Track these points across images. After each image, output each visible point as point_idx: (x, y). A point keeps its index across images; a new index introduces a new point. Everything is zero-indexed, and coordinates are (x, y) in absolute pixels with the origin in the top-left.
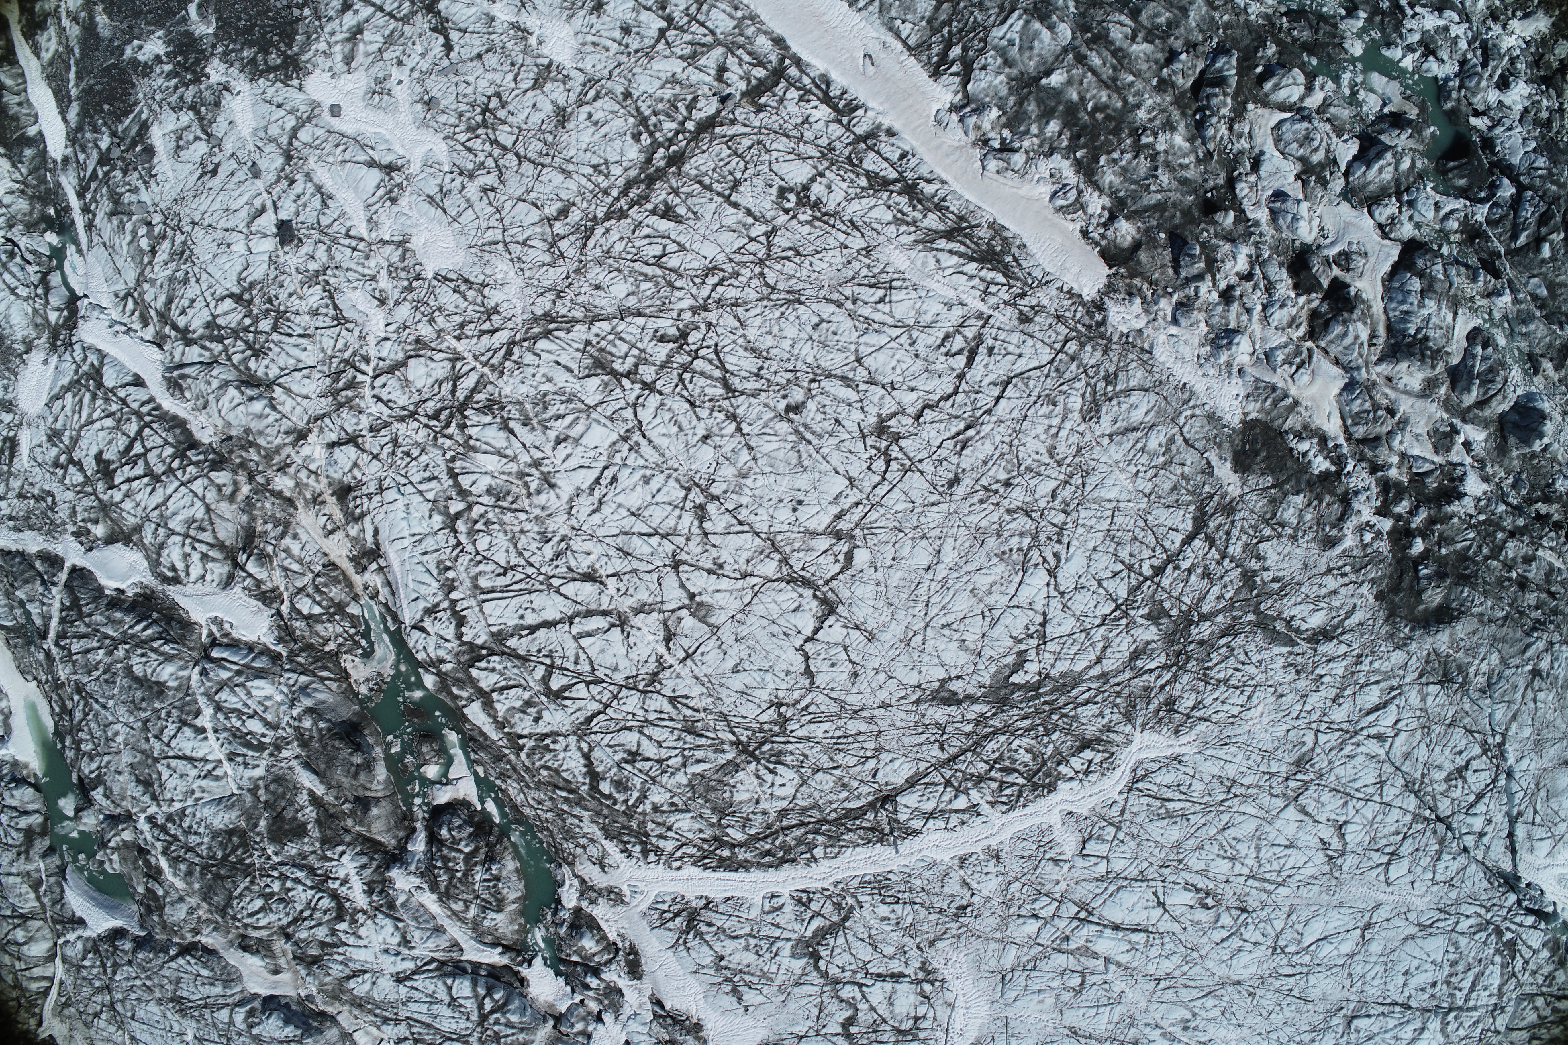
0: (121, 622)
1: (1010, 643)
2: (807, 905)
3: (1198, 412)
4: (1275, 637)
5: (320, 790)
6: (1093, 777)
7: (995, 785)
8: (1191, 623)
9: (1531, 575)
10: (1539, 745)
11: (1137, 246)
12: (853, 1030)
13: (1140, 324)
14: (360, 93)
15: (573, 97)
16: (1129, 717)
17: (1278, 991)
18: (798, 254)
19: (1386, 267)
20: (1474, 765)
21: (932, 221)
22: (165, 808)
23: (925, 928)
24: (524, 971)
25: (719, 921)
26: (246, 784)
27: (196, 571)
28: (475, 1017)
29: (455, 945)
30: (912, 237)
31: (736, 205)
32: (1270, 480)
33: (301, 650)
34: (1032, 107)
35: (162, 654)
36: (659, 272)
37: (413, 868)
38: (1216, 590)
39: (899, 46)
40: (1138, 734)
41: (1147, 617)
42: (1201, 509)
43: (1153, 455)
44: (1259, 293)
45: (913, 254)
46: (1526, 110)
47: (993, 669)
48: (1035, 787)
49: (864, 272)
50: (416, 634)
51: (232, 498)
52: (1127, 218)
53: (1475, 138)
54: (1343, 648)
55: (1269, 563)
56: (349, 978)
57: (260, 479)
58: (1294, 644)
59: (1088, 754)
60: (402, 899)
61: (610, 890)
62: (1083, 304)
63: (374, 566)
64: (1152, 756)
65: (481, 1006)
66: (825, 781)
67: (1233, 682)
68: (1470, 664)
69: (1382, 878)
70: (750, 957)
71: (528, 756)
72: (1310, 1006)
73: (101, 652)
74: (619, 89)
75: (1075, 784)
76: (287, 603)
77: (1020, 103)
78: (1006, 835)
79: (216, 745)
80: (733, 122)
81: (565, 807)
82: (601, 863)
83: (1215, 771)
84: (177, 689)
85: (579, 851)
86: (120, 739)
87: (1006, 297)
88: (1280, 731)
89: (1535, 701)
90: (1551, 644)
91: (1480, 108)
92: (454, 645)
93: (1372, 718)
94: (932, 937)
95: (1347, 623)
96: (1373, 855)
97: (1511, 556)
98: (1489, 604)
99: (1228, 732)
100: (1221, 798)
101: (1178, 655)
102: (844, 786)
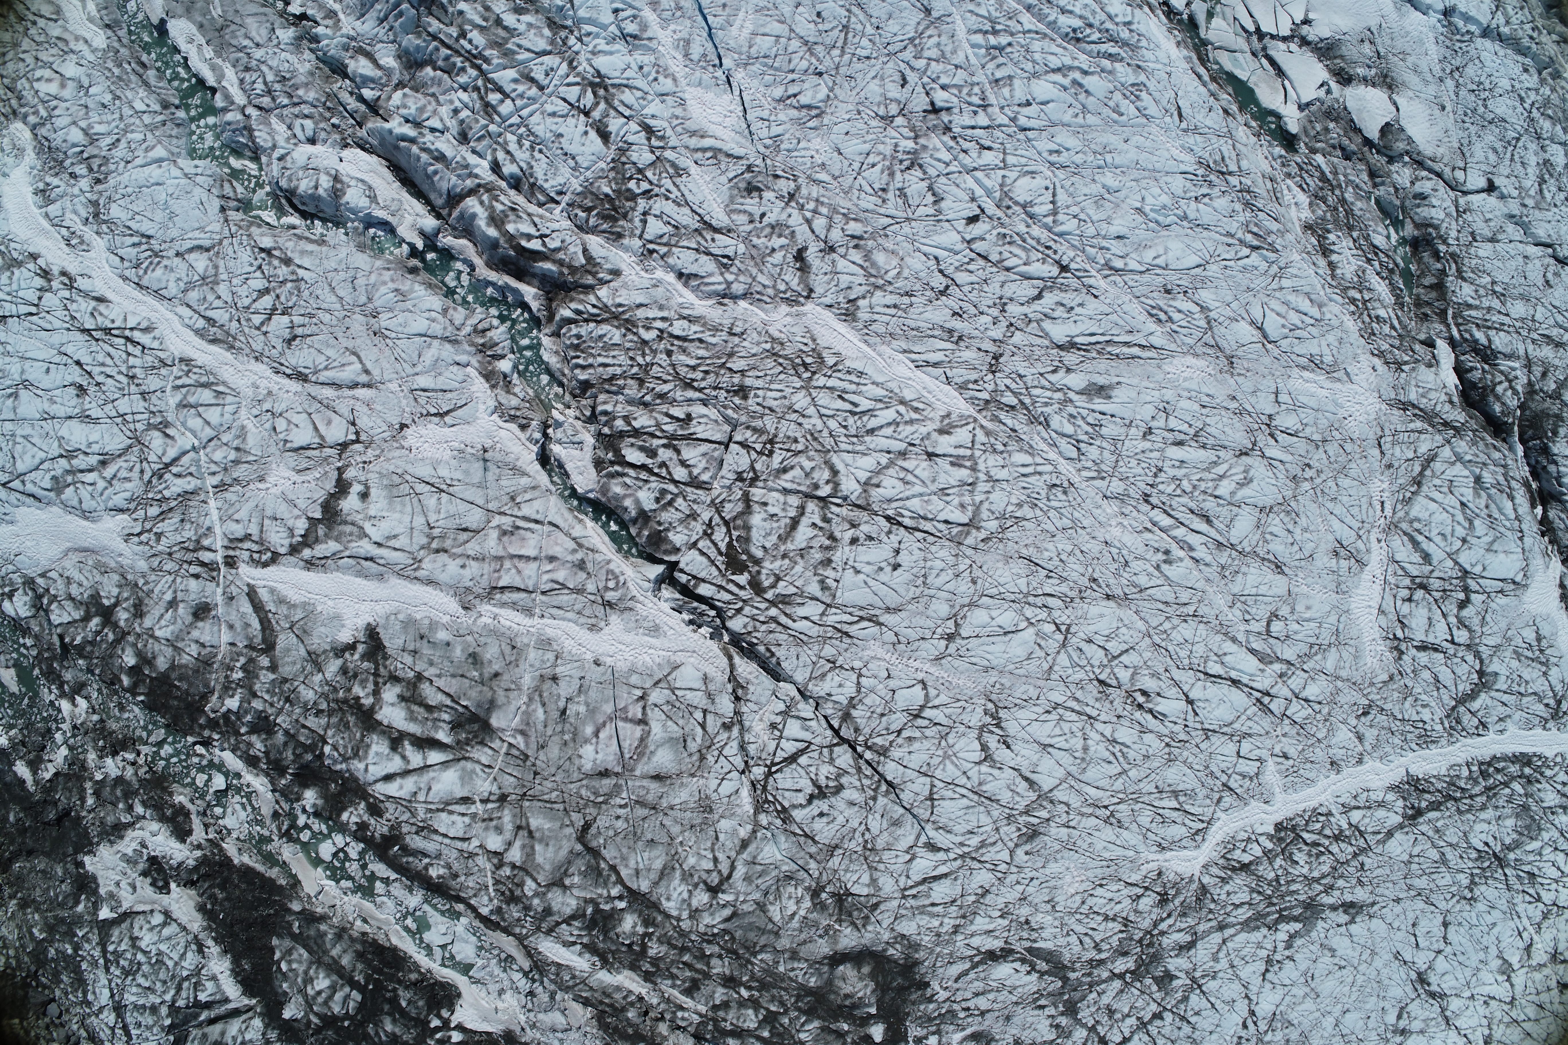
1: (1296, 957)
2: (1480, 723)
4: (1050, 956)
6: (1243, 835)
8: (1132, 972)
9: (720, 990)
10: (706, 806)
12: (1462, 596)
16: (1205, 892)
17: (1065, 579)
20: (801, 799)
23: (1396, 695)
38: (1105, 1000)
40: (1197, 874)
41: (1173, 978)
47: (1314, 934)
48: (1294, 829)
54: (976, 942)
55: (1048, 1022)
58: (1029, 950)
59: (1246, 858)
64: (1185, 853)
67: (1100, 918)
69: (932, 692)
72: (1025, 552)
75: (1260, 831)
78: (1322, 783)
83: (1125, 834)
88: (1053, 868)
89: (715, 860)
90: (691, 917)
93: (943, 870)
94: (1391, 686)
95: (968, 965)
96: (945, 721)
97: (750, 1012)
98: (781, 969)
99: (1107, 871)
100: (1121, 807)
101: (1151, 945)
102: (1437, 831)
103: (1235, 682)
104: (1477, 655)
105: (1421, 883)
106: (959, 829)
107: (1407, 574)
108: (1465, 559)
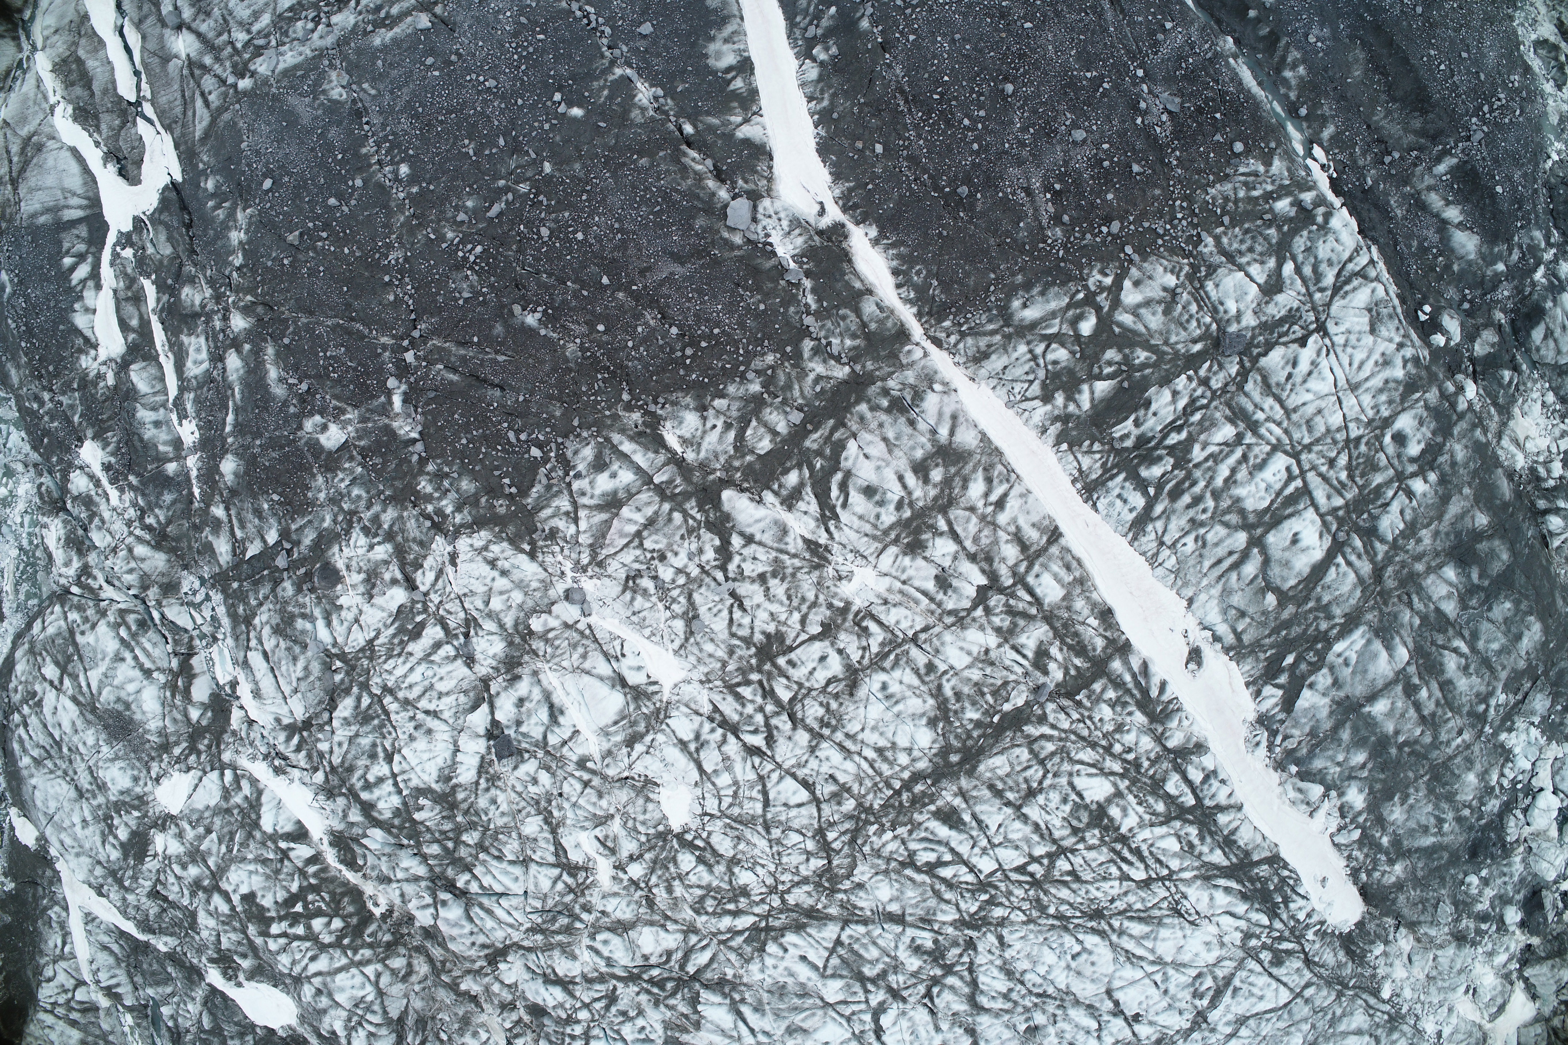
15: (868, 657)
18: (1078, 879)
21: (1218, 857)
30: (1195, 873)
31: (1025, 818)
34: (1345, 734)
36: (927, 879)
49: (1139, 906)
51: (405, 980)
74: (923, 660)
77: (1336, 728)
80: (1042, 719)
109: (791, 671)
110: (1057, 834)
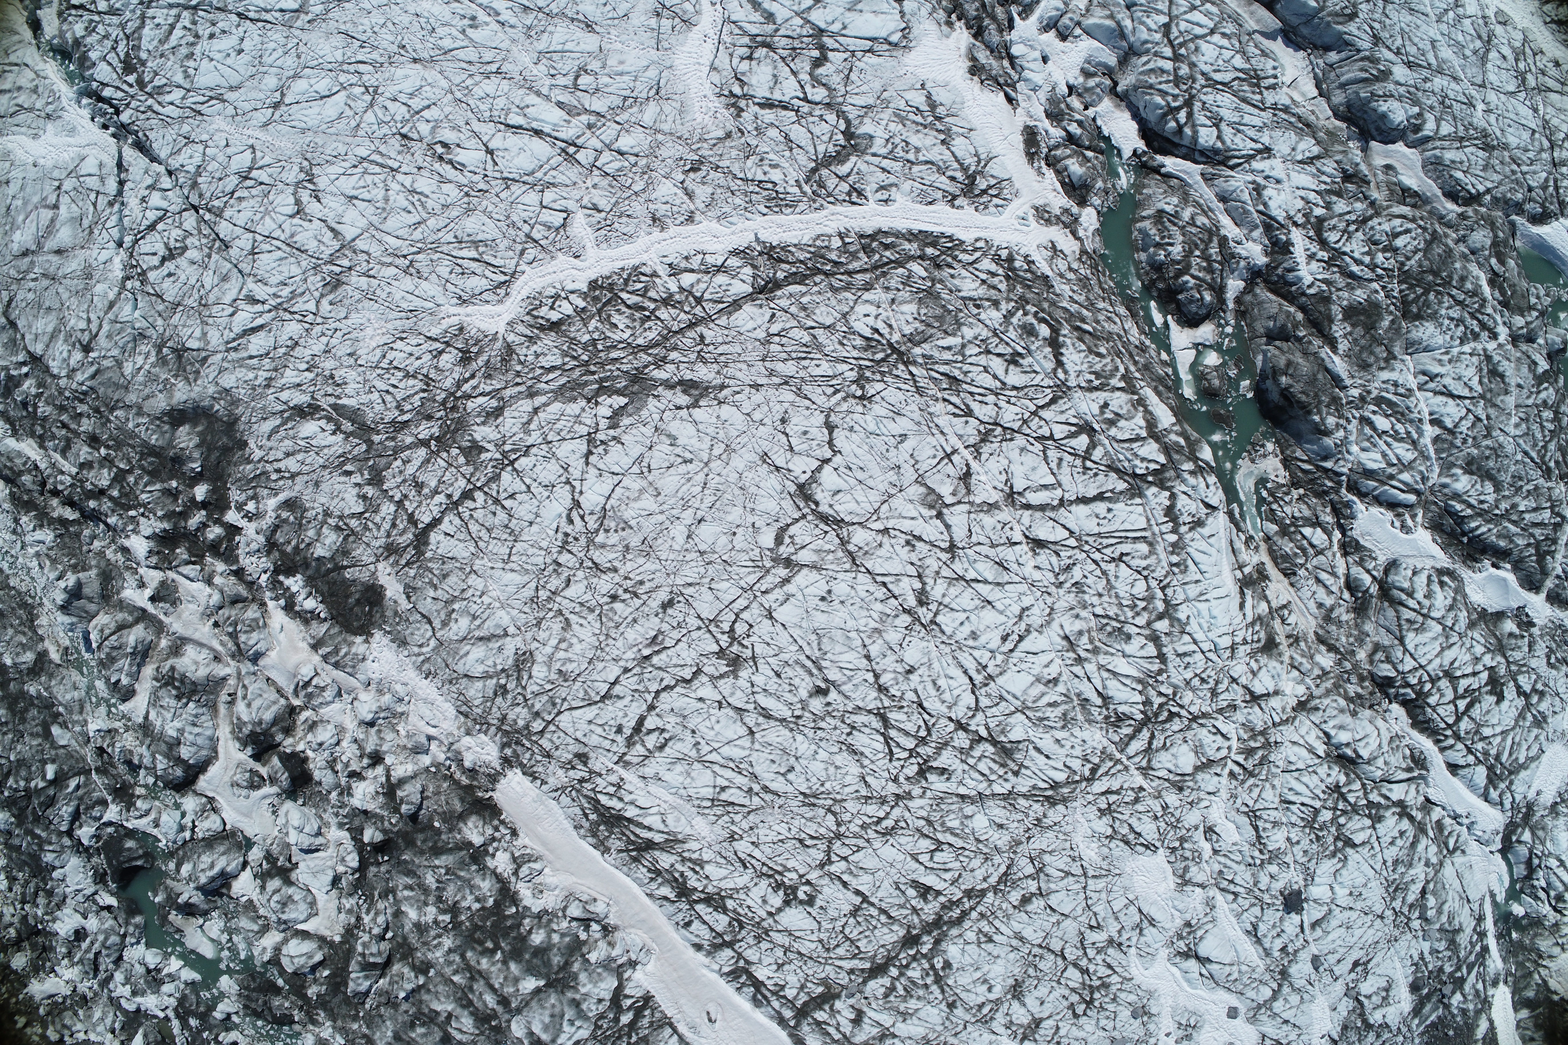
0: (1499, 536)
1: (625, 438)
2: (853, 188)
3: (416, 650)
4: (354, 415)
5: (1325, 352)
6: (551, 291)
7: (652, 294)
8: (438, 439)
9: (86, 449)
10: (87, 274)
11: (462, 817)
12: (816, 53)
13: (467, 740)
14: (1207, 1027)
15: (1004, 1008)
16: (509, 349)
17: (374, 48)
18: (801, 841)
19: (213, 770)
20: (156, 261)
21: (665, 860)
22: (1479, 347)
23: (734, 153)
24: (1141, 145)
25: (943, 182)
26: (1397, 365)
27: (1421, 581)
28: (1197, 105)
29: (1208, 179)
30: (686, 846)
32: (348, 574)
33: (1326, 493)
34: (556, 960)
35: (1464, 502)
36: (940, 836)
37: (1242, 263)
38: (410, 469)
39: (682, 1028)
40: (502, 331)
41: (482, 450)
42: (420, 553)
43: (466, 612)
44: (344, 759)
45: (688, 830)
46: (59, 907)
47: (644, 413)
48: (611, 287)
49: (738, 818)
50: (1214, 502)
51: (1377, 647)
52: (470, 844)
53: (113, 886)
54: (285, 396)
55: (355, 491)
56: (1318, 157)
57: (1348, 666)
58: (335, 407)
59: (554, 316)
60: (1256, 234)
61: (1048, 222)
62: (522, 766)
63: (1247, 570)
64: (488, 307)
65: (1190, 115)
66: (824, 315)
67: (400, 374)
68: (153, 365)
69: (259, 154)
70: (915, 140)
71: (1117, 369)
72: (343, 28)
73: (1522, 508)
74: (959, 1011)
75: (570, 286)
76: (1335, 540)
77: (567, 964)
78: (644, 241)
79: (1422, 405)
80: (851, 972)
81: (1085, 312)
82: (1055, 251)
83: (424, 285)
84: (1454, 465)
85: (1075, 266)
86: (1514, 420)
87: (599, 780)
88: (355, 319)
89: (89, 320)
90: (69, 377)
91: (105, 914)
92: (1179, 488)
93: (259, 322)
94: (728, 143)
95: (278, 422)
96: (267, 180)
97: (105, 471)
98: (131, 425)
99: (408, 324)
100: (420, 257)
101: (454, 408)
102: (804, 309)
103: (538, 133)
104: (841, 114)
105: (789, 368)
106: (274, 280)
107: (745, 33)
108: (818, 17)
109: (1067, 992)
110: (826, 880)
